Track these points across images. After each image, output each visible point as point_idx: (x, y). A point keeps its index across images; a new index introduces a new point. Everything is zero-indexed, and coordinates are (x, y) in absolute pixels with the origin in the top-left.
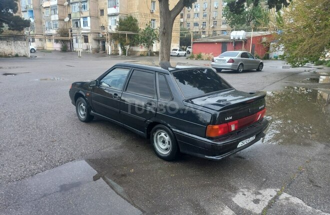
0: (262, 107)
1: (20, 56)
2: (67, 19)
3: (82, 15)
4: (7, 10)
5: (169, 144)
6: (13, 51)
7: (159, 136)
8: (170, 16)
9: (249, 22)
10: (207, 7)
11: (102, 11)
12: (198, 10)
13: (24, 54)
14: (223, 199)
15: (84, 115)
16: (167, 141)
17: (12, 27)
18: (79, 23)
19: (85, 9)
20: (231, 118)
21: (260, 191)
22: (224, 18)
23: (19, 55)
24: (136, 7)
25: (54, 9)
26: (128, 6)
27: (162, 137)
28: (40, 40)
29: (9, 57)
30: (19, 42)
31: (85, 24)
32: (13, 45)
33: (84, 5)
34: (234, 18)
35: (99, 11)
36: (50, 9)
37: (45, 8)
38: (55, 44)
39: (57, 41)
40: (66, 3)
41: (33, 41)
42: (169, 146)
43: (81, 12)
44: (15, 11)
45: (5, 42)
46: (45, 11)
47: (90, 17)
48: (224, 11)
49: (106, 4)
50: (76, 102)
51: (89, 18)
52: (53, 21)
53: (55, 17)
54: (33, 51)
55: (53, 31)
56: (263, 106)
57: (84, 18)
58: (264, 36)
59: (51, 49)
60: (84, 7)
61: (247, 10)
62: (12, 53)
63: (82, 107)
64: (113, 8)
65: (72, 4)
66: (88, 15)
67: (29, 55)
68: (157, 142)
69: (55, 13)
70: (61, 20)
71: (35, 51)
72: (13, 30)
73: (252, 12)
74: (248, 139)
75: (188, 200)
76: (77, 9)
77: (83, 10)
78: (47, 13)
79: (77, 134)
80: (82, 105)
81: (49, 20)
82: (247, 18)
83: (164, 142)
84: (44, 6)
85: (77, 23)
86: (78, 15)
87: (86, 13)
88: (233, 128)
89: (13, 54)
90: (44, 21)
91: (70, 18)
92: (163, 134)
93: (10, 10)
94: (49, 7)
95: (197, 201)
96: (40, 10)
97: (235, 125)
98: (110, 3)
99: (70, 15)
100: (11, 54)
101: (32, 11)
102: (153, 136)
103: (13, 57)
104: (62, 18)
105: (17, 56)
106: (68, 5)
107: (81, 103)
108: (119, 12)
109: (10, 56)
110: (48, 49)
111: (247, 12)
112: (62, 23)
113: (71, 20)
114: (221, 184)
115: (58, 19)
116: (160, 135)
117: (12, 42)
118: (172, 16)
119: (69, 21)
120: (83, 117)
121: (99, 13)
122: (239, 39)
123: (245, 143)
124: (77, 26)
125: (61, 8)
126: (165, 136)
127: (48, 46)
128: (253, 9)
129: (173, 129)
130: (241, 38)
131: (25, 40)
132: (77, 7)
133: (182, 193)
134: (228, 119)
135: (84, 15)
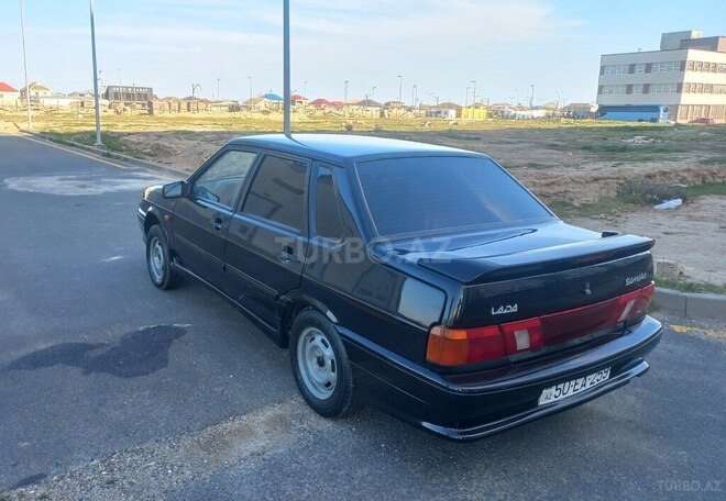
0: (637, 279)
5: (333, 371)
7: (309, 345)
16: (328, 362)
20: (514, 309)
27: (317, 347)
42: (332, 374)
56: (643, 276)
63: (157, 249)
68: (304, 360)
74: (580, 381)
83: (320, 362)
88: (523, 340)
92: (319, 340)
97: (531, 331)
102: (296, 343)
107: (156, 240)
116: (313, 342)
123: (571, 393)
126: (322, 345)
129: (339, 329)
134: (501, 311)
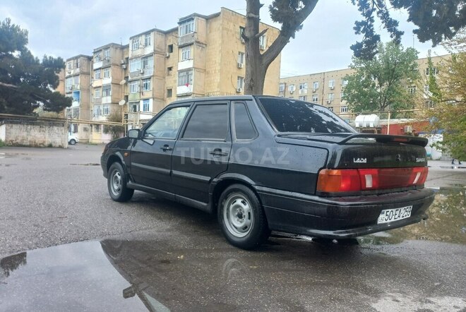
0: (421, 160)
1: (55, 147)
2: (122, 102)
3: (142, 97)
4: (46, 85)
5: (249, 218)
6: (47, 140)
7: (232, 206)
8: (261, 62)
9: (383, 107)
10: (317, 87)
11: (170, 91)
12: (306, 91)
13: (61, 144)
14: (353, 304)
15: (119, 190)
16: (246, 214)
17: (48, 107)
18: (137, 107)
19: (147, 88)
21: (432, 299)
22: (344, 102)
23: (54, 145)
24: (216, 84)
25: (106, 89)
26: (205, 84)
27: (238, 206)
28: (85, 129)
29: (40, 147)
30: (55, 128)
31: (146, 108)
32: (47, 132)
33: (147, 84)
34: (359, 101)
35: (166, 91)
36: (101, 89)
37: (95, 88)
38: (103, 135)
39: (106, 131)
40: (124, 82)
41: (76, 131)
42: (249, 221)
43: (141, 93)
44: (55, 87)
45: (38, 127)
46: (94, 92)
47: (153, 99)
48: (344, 92)
49: (175, 81)
50: (108, 169)
51: (151, 100)
52: (104, 105)
53: (107, 100)
54: (73, 142)
55: (103, 118)
56: (423, 160)
57: (145, 100)
58: (408, 124)
59: (97, 142)
60: (146, 86)
61: (379, 90)
62: (44, 142)
63: (116, 177)
64: (185, 87)
65: (130, 82)
66: (151, 96)
67: (66, 145)
68: (228, 217)
69: (108, 94)
70: (115, 103)
71: (76, 143)
72: (49, 111)
73: (387, 94)
75: (281, 300)
76: (137, 89)
77: (144, 90)
78: (96, 94)
79: (102, 213)
80: (117, 174)
81: (99, 103)
82: (380, 102)
83: (240, 216)
84: (94, 85)
85: (135, 107)
86: (138, 97)
87: (148, 94)
88: (369, 182)
89: (46, 144)
90: (92, 105)
91: (127, 100)
92: (239, 202)
93: (49, 85)
94: (100, 87)
95: (298, 303)
96: (88, 91)
97: (374, 177)
98: (180, 80)
99: (127, 97)
100: (43, 144)
101: (78, 93)
102: (222, 207)
103: (45, 147)
104: (116, 101)
105: (50, 146)
106: (126, 84)
107: (116, 172)
108: (192, 91)
109: (42, 145)
110: (94, 141)
111: (380, 93)
112: (115, 107)
113: (128, 103)
114: (347, 284)
115: (110, 102)
116: (235, 204)
117: (47, 128)
118: (265, 61)
119: (125, 104)
120: (116, 194)
121: (166, 94)
122: (368, 127)
123: (393, 220)
124: (135, 111)
125: (116, 88)
126: (242, 205)
127: (94, 138)
128: (389, 90)
129: (257, 187)
130: (371, 126)
131: (63, 126)
132: (137, 86)
133: (269, 291)
134: (358, 161)
135: (145, 97)
